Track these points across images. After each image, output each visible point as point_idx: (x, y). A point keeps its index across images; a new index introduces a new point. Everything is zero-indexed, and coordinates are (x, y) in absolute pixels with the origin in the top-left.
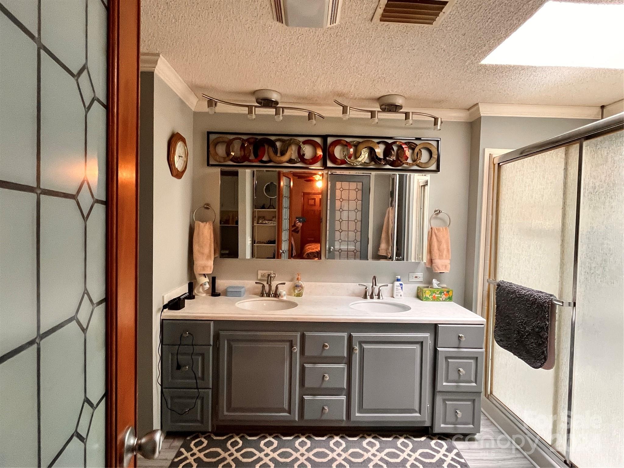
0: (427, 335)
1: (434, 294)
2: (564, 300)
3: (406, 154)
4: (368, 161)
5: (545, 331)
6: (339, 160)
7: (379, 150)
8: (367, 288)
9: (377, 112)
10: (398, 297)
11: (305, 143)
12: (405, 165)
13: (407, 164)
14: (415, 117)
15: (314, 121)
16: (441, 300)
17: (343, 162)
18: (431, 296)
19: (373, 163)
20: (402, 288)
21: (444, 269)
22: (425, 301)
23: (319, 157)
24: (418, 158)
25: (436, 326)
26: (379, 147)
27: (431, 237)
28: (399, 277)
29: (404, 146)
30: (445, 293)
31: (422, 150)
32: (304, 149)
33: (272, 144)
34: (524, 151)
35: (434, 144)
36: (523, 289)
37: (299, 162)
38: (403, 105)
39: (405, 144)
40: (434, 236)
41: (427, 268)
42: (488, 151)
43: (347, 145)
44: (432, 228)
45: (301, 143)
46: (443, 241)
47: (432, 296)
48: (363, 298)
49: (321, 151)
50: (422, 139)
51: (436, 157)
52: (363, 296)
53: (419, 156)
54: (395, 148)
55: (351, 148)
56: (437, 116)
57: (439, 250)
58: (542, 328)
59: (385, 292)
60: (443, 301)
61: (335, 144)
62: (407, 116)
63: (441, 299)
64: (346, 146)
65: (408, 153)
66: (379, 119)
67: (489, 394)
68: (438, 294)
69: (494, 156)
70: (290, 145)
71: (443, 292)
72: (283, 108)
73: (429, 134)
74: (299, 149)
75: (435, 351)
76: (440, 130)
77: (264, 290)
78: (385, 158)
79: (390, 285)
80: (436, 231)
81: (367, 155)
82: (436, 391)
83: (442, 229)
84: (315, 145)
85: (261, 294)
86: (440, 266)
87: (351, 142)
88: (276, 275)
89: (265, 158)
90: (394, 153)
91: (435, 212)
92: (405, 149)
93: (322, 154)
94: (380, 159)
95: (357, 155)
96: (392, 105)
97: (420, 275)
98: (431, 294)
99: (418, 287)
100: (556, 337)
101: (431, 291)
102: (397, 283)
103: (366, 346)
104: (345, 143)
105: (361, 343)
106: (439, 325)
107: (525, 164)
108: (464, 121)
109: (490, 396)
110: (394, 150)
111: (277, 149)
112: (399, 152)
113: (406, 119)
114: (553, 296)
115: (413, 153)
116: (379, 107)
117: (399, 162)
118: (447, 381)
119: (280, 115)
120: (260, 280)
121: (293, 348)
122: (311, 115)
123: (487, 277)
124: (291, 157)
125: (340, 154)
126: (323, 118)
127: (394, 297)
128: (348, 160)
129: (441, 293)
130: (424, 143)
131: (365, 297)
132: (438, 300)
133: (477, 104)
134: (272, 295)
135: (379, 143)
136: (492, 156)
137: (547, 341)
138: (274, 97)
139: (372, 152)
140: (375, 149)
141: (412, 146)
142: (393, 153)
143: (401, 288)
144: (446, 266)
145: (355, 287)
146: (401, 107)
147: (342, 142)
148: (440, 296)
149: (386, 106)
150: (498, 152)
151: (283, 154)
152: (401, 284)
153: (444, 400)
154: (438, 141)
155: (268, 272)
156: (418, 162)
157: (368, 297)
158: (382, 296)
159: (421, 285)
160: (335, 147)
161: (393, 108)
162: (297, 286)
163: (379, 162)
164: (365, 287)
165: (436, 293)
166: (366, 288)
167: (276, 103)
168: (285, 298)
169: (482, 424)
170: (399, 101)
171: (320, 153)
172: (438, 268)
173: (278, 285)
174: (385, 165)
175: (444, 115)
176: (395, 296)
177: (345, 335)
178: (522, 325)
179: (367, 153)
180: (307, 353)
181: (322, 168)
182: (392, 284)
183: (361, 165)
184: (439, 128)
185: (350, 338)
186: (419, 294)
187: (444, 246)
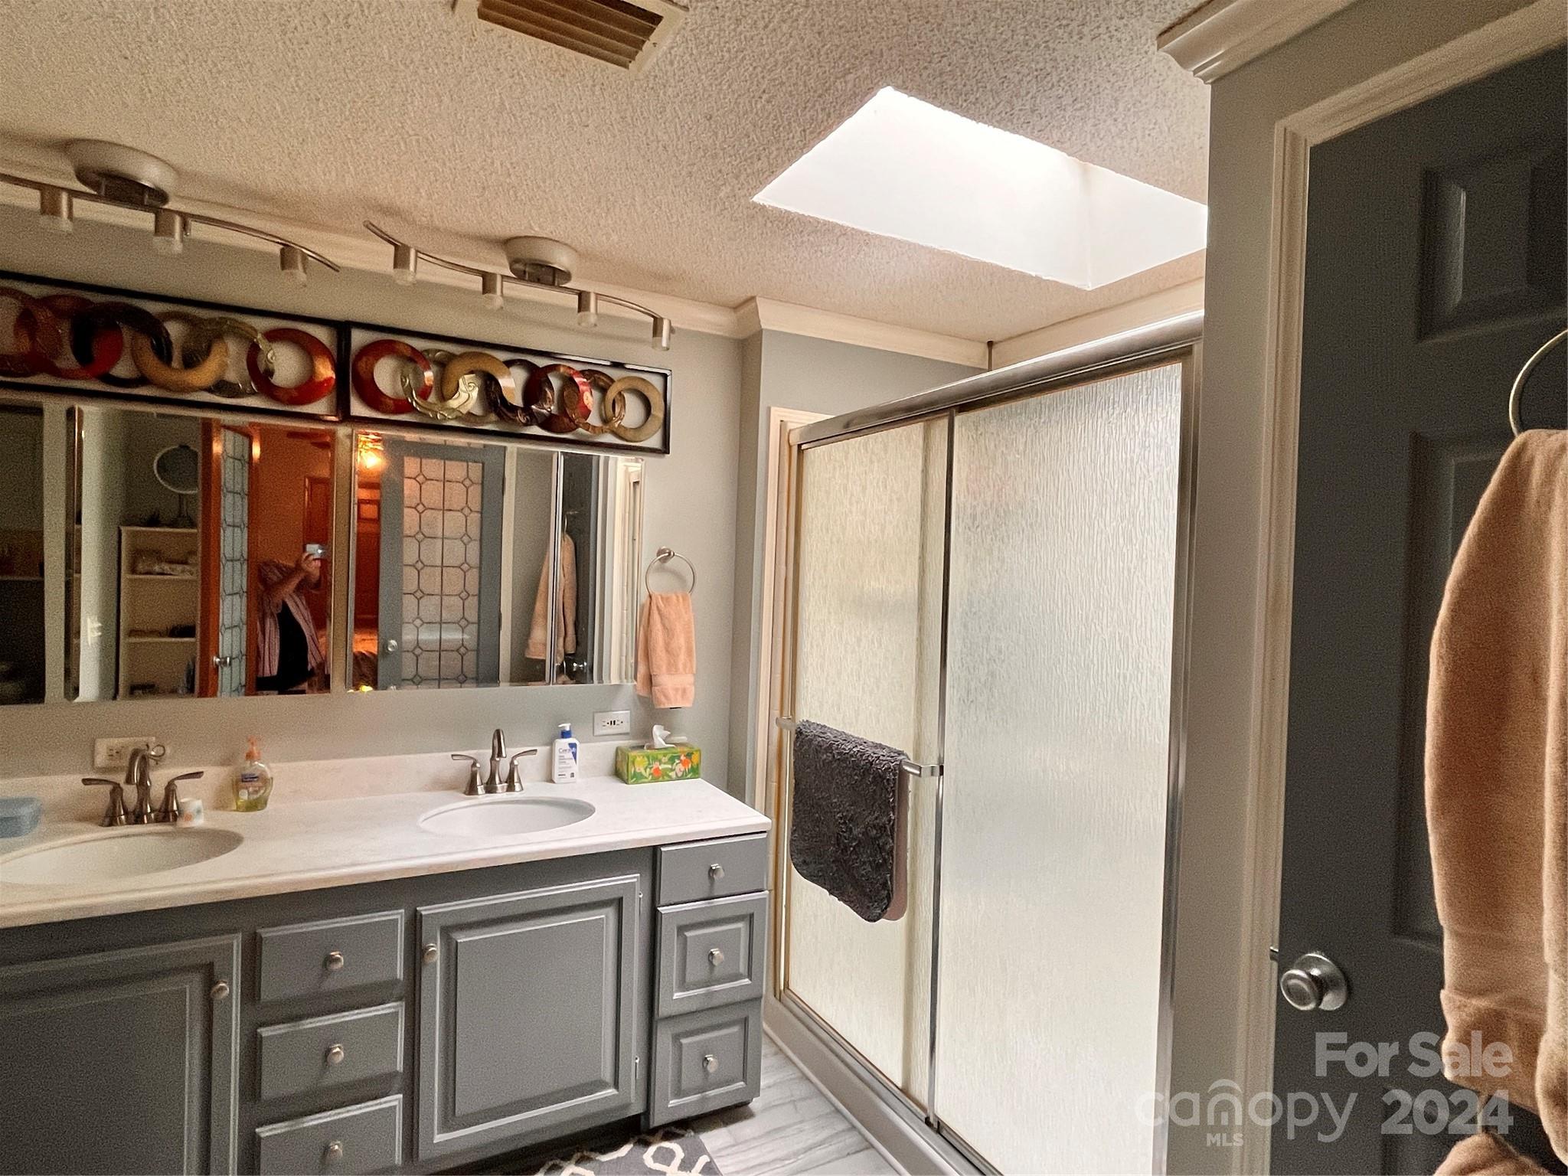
0: (633, 878)
1: (656, 765)
2: (923, 764)
3: (586, 402)
4: (478, 411)
5: (887, 835)
6: (390, 398)
7: (512, 383)
8: (478, 765)
9: (499, 279)
10: (563, 780)
11: (273, 336)
12: (580, 430)
13: (587, 427)
14: (604, 307)
15: (300, 274)
16: (674, 777)
17: (403, 406)
18: (648, 770)
19: (493, 417)
20: (575, 755)
21: (679, 697)
22: (632, 784)
23: (322, 383)
24: (617, 415)
25: (654, 851)
26: (510, 374)
27: (649, 619)
28: (567, 727)
29: (577, 380)
30: (682, 758)
31: (626, 395)
32: (269, 356)
33: (152, 327)
34: (852, 420)
35: (657, 382)
36: (847, 739)
37: (253, 393)
38: (573, 272)
39: (582, 373)
40: (656, 616)
41: (640, 697)
42: (777, 414)
43: (415, 358)
44: (650, 597)
45: (259, 336)
46: (679, 628)
47: (651, 768)
48: (465, 793)
49: (330, 366)
50: (628, 366)
51: (661, 415)
52: (464, 787)
53: (617, 410)
54: (556, 383)
55: (428, 368)
56: (660, 313)
57: (668, 649)
58: (882, 828)
59: (529, 769)
60: (679, 778)
61: (376, 351)
62: (584, 303)
63: (672, 774)
64: (411, 360)
65: (590, 398)
66: (508, 300)
67: (782, 988)
68: (665, 763)
69: (790, 426)
70: (219, 336)
71: (679, 757)
72: (185, 217)
73: (643, 357)
74: (254, 352)
75: (654, 917)
76: (668, 349)
77: (119, 804)
78: (527, 409)
79: (542, 750)
80: (661, 604)
81: (475, 394)
82: (656, 1017)
83: (674, 597)
84: (309, 347)
85: (106, 816)
86: (671, 693)
87: (428, 351)
88: (168, 751)
89: (122, 369)
90: (553, 395)
91: (659, 554)
92: (582, 388)
93: (334, 377)
94: (513, 409)
95: (445, 390)
96: (542, 266)
97: (624, 716)
98: (649, 764)
99: (617, 749)
100: (909, 846)
101: (648, 757)
102: (562, 744)
103: (462, 938)
104: (408, 353)
105: (447, 931)
106: (663, 849)
107: (852, 452)
108: (727, 335)
109: (783, 993)
110: (551, 388)
111: (169, 343)
112: (565, 394)
113: (580, 309)
114: (903, 754)
115: (603, 399)
116: (506, 263)
117: (566, 420)
118: (683, 985)
119: (172, 234)
120: (106, 770)
121: (215, 989)
122: (288, 255)
123: (776, 713)
124: (224, 371)
125: (394, 381)
126: (338, 271)
127: (552, 781)
128: (415, 400)
129: (672, 760)
130: (628, 377)
131: (471, 790)
132: (666, 778)
133: (753, 298)
134: (153, 815)
135: (509, 364)
136: (786, 428)
137: (892, 856)
138: (151, 175)
139: (490, 386)
140: (497, 377)
141: (599, 381)
142: (549, 394)
143: (571, 756)
144: (684, 691)
145: (442, 762)
146: (567, 276)
147: (401, 348)
148: (670, 766)
149: (525, 265)
150: (800, 419)
151: (191, 361)
152: (573, 746)
153: (676, 1038)
154: (665, 376)
155: (139, 741)
156: (616, 425)
157: (480, 789)
158: (520, 782)
159: (624, 743)
160: (377, 360)
161: (546, 275)
162: (246, 779)
163: (509, 414)
164: (472, 761)
165: (660, 761)
166: (474, 765)
167: (160, 196)
168: (199, 822)
169: (765, 1068)
170: (561, 260)
171: (326, 371)
172: (666, 697)
173: (176, 782)
174: (526, 425)
175: (677, 313)
176: (556, 778)
177: (398, 916)
178: (845, 823)
179: (477, 389)
180: (267, 994)
181: (333, 418)
182: (547, 745)
183: (457, 418)
184: (664, 344)
185: (415, 923)
186: (618, 766)
187: (680, 641)
